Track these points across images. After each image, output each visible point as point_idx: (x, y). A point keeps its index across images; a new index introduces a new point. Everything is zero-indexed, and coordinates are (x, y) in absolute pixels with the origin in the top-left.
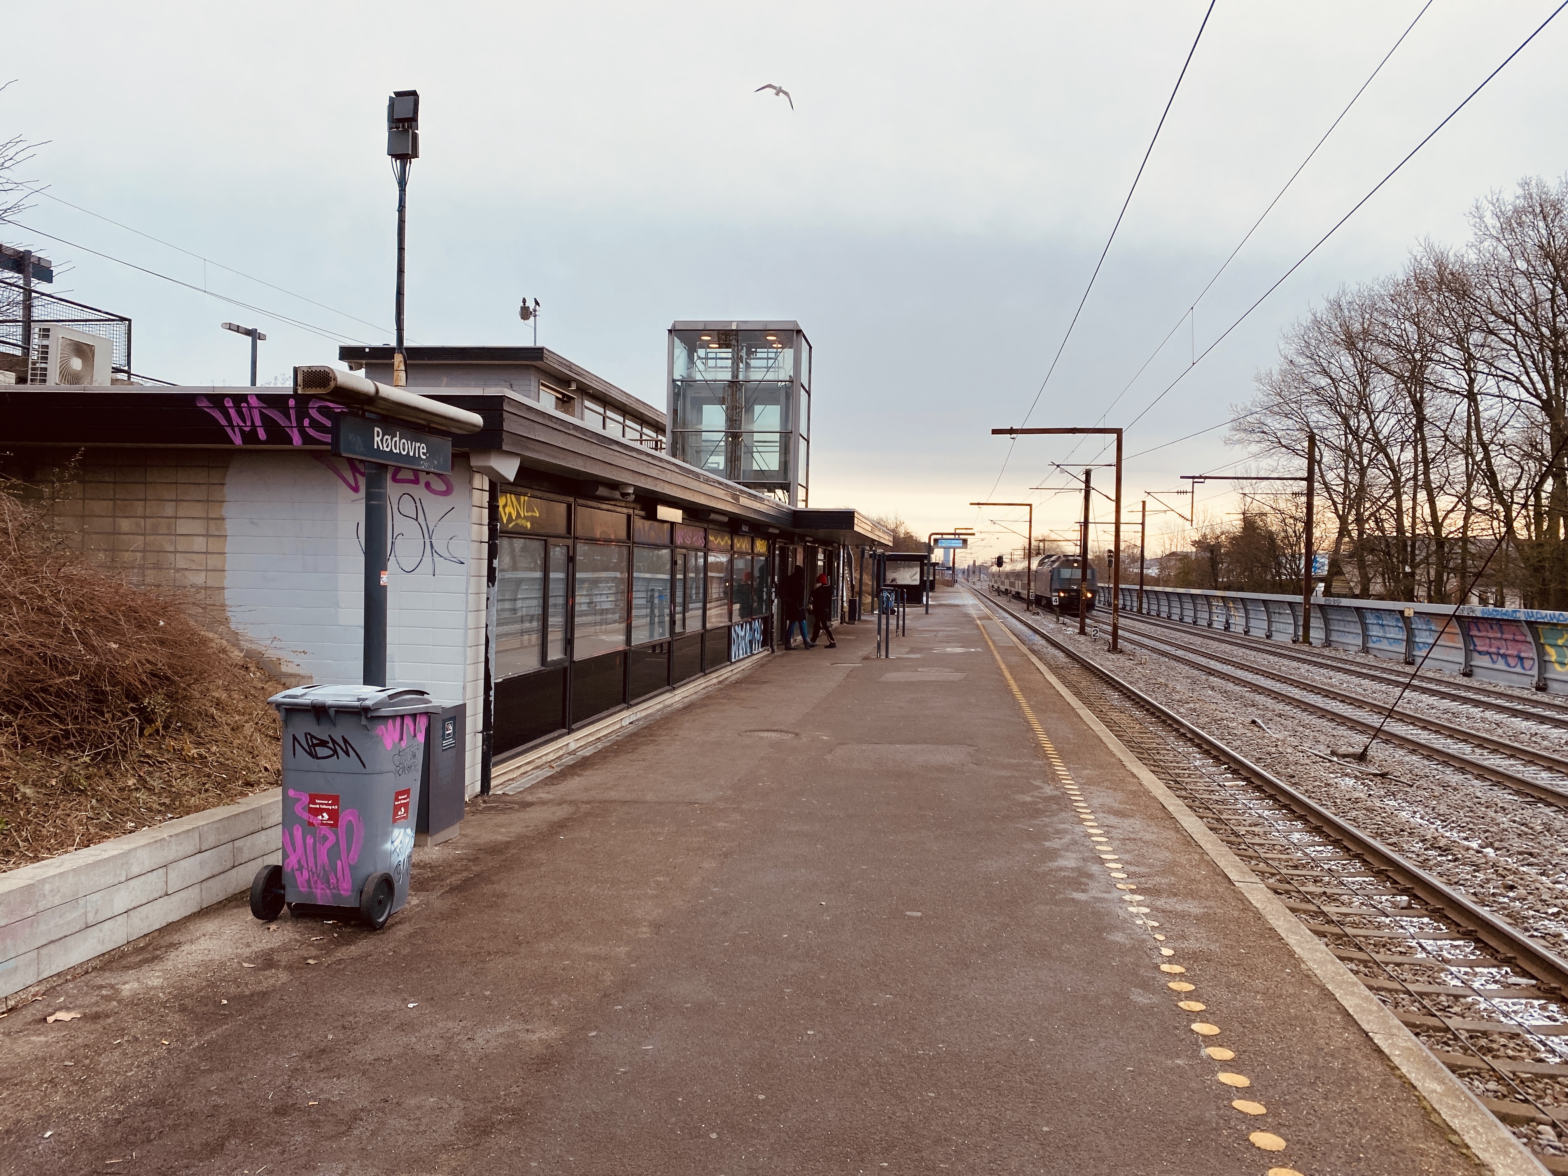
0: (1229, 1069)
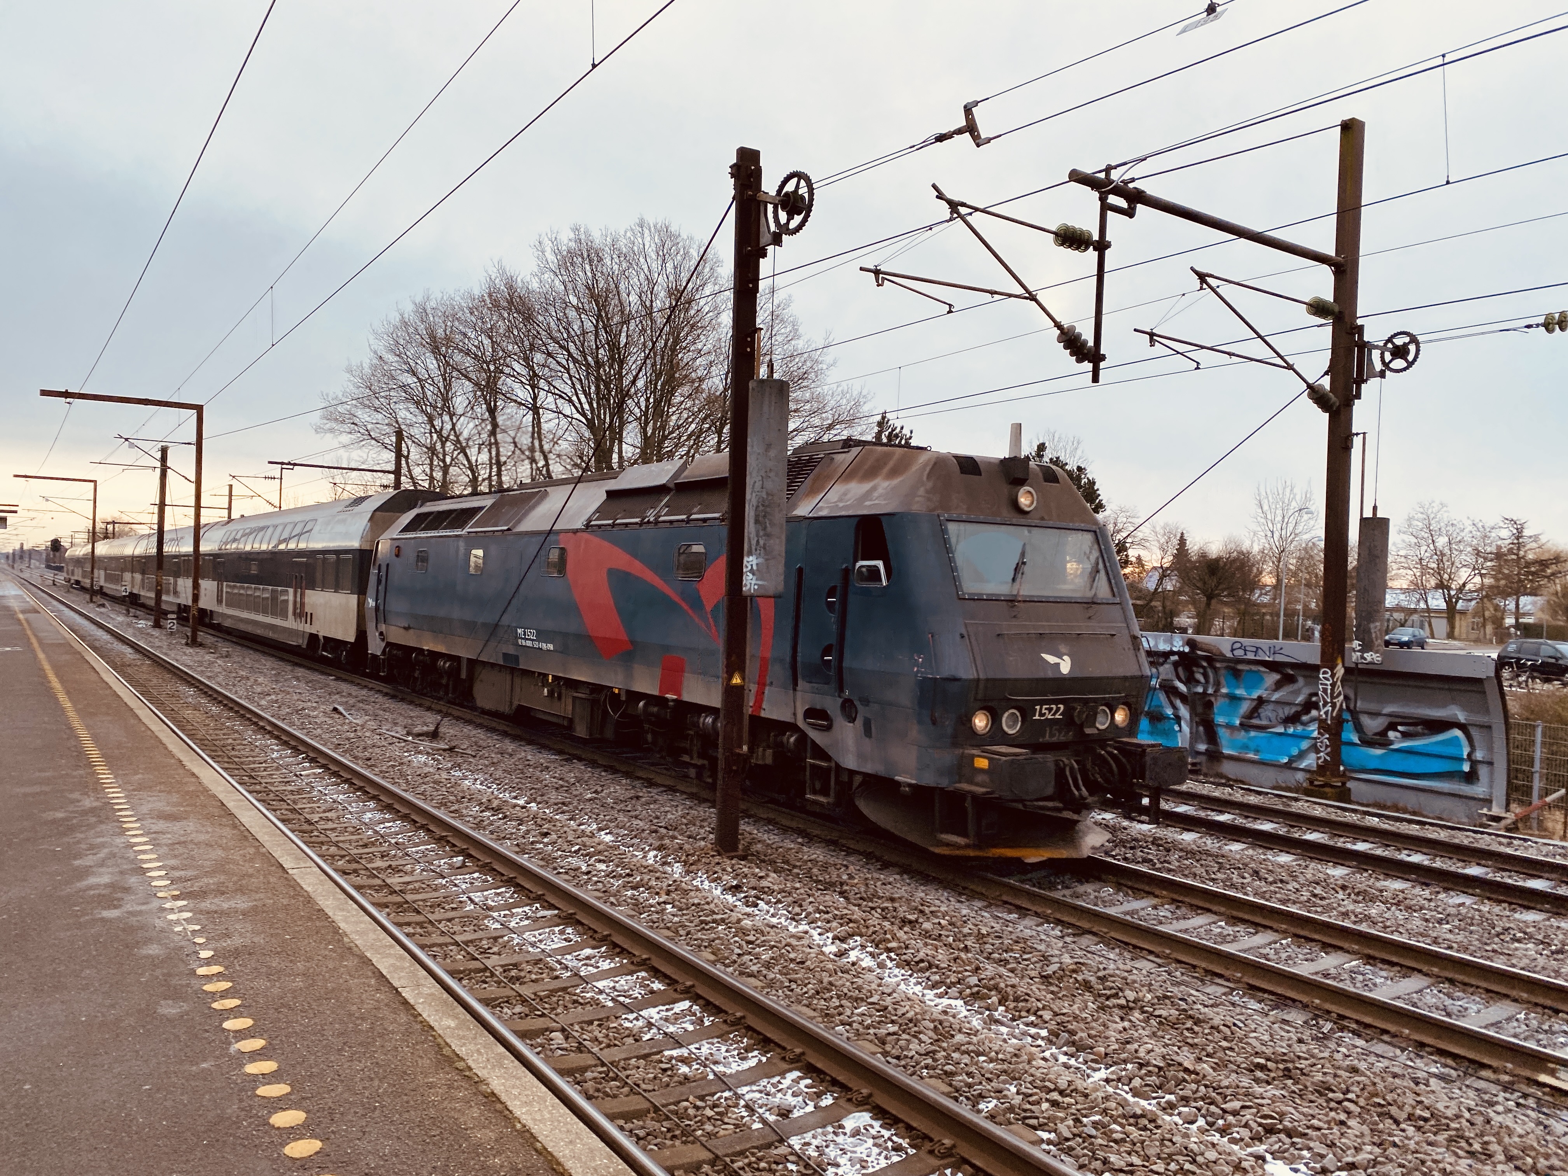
0: (257, 1058)
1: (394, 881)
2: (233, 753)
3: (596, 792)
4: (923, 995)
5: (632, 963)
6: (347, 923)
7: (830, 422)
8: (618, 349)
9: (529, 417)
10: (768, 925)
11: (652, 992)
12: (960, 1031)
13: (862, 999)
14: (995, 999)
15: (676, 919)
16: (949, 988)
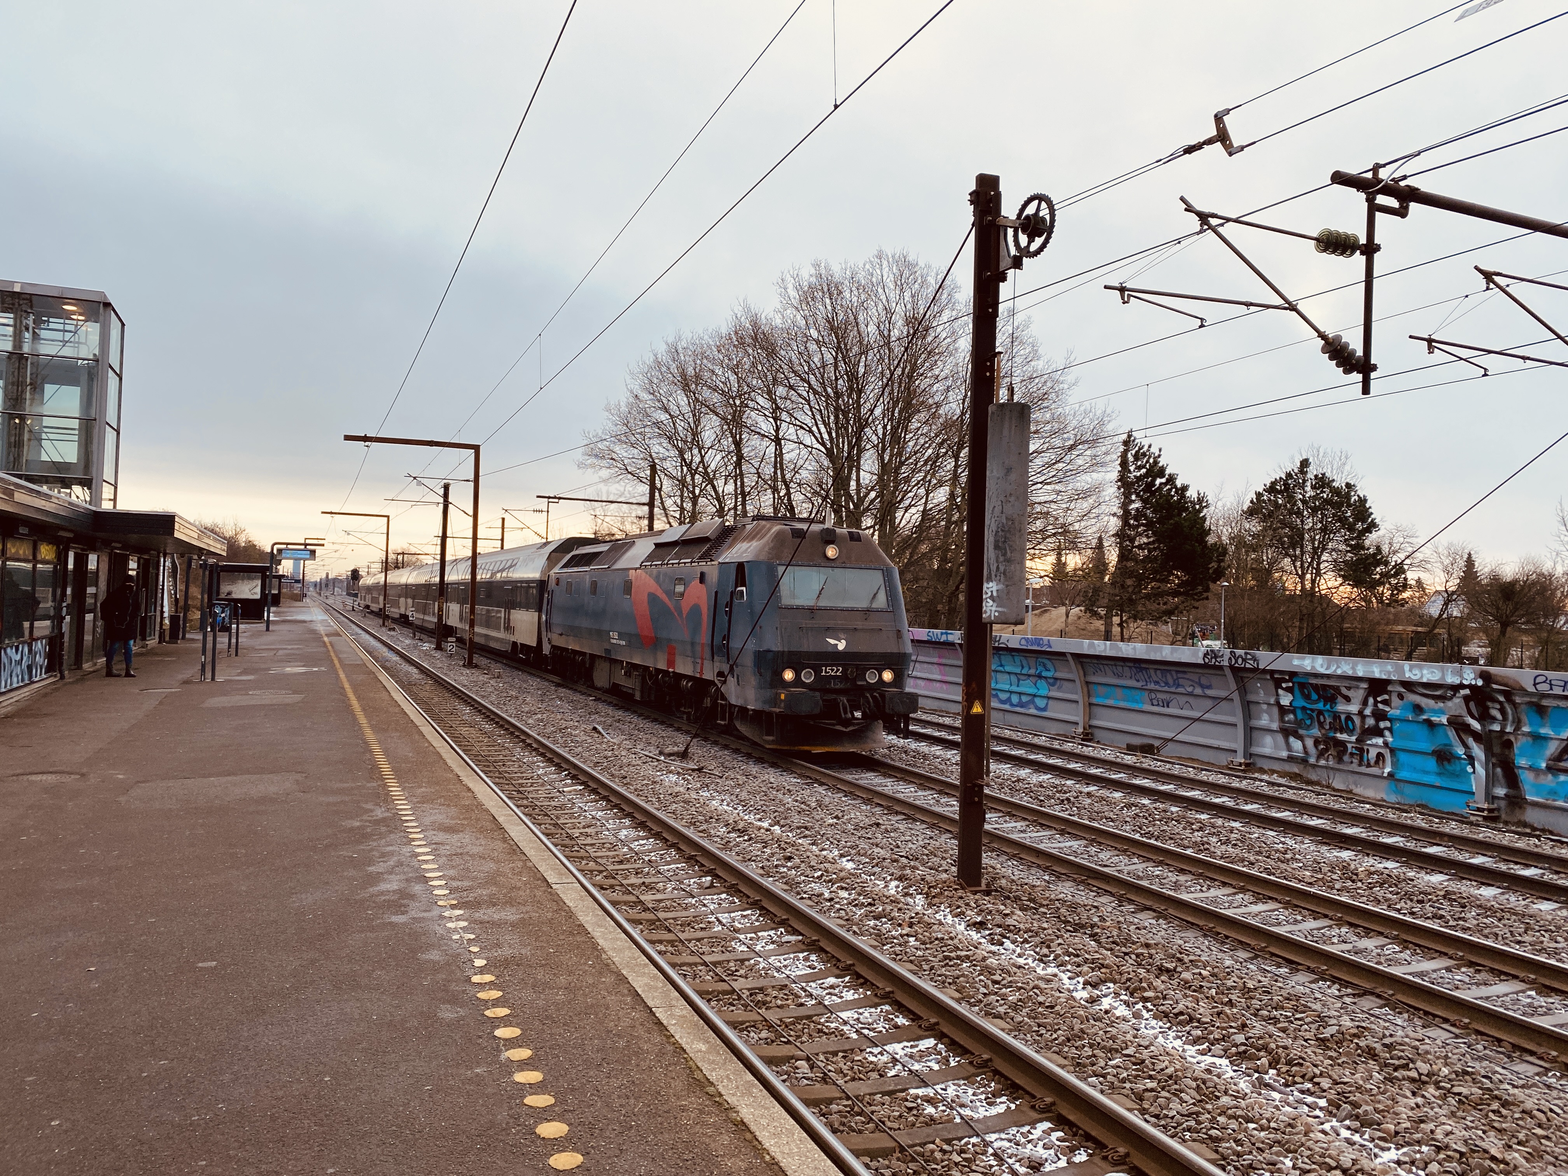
0: (525, 1067)
1: (648, 898)
2: (503, 769)
3: (837, 817)
4: (1184, 1050)
5: (876, 995)
6: (605, 940)
7: (1071, 442)
8: (857, 379)
9: (772, 448)
10: (1014, 965)
11: (896, 1027)
12: (1226, 1092)
13: (1117, 1051)
14: (1264, 1061)
15: (919, 953)
16: (1213, 1045)
